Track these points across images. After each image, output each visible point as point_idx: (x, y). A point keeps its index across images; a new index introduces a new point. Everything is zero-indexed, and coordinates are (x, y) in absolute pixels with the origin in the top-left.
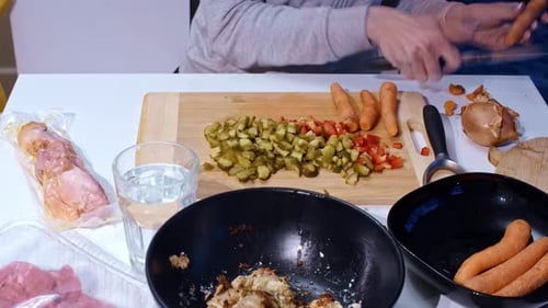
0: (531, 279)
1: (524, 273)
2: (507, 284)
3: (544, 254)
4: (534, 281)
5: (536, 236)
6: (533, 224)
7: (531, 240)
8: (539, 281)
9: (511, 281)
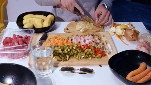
0: (146, 78)
1: (144, 77)
2: (140, 79)
3: (150, 72)
4: (147, 79)
5: (148, 67)
6: (147, 64)
7: (146, 68)
8: (149, 79)
9: (141, 79)
